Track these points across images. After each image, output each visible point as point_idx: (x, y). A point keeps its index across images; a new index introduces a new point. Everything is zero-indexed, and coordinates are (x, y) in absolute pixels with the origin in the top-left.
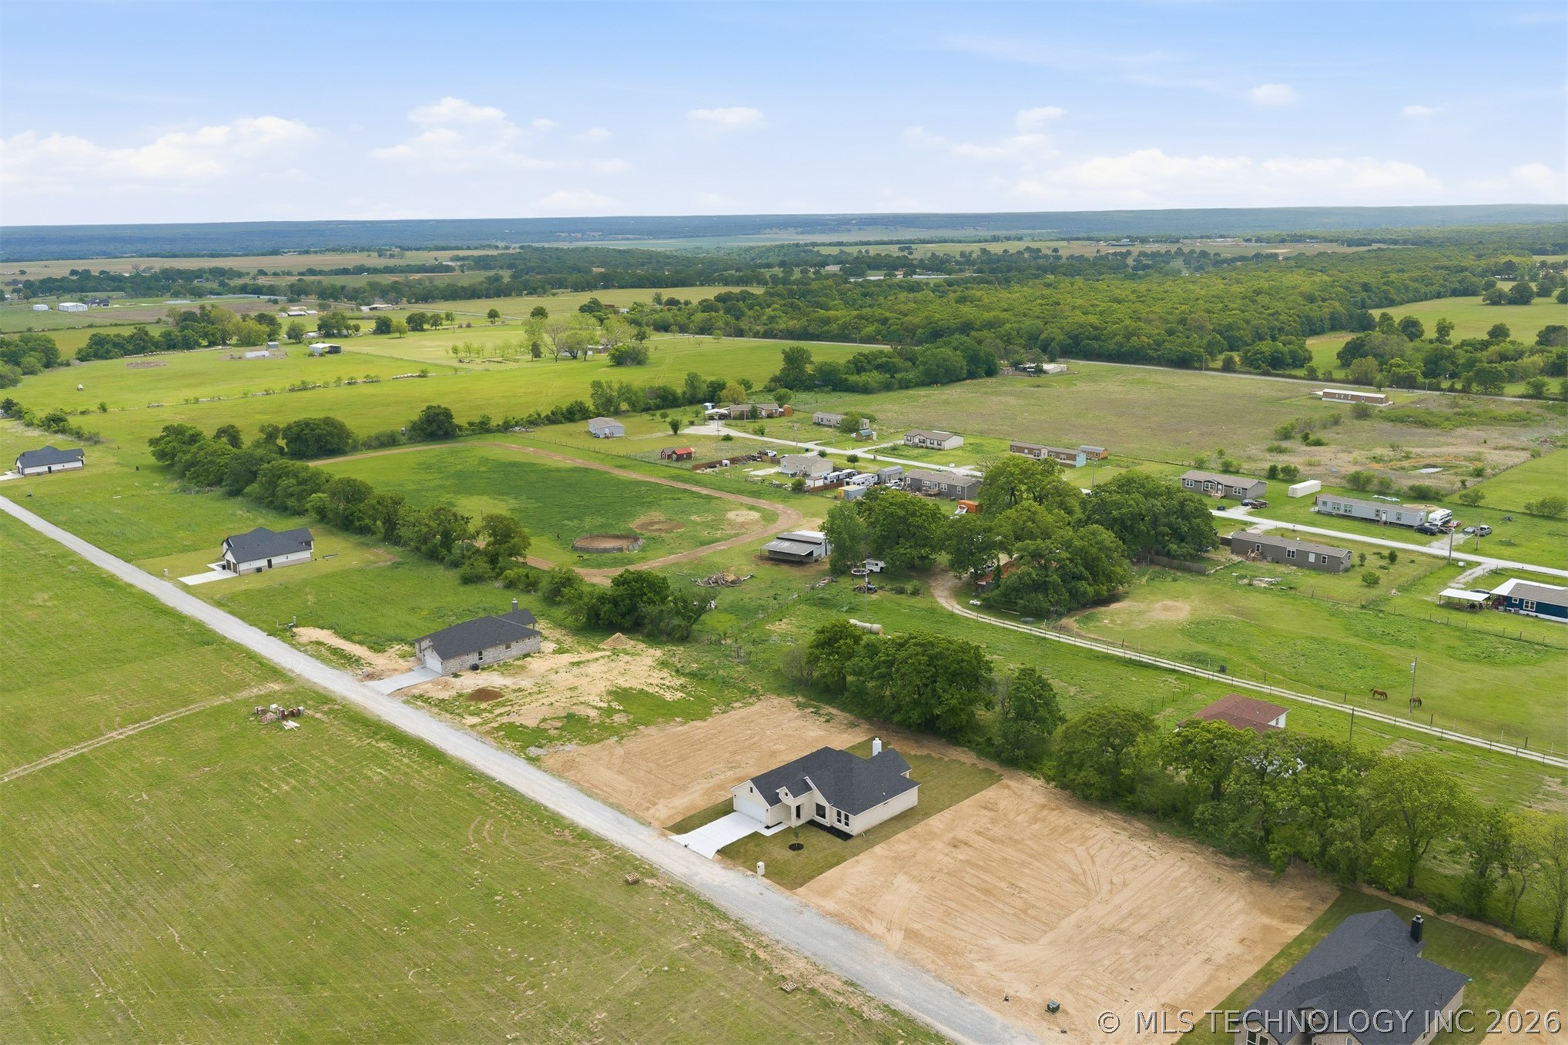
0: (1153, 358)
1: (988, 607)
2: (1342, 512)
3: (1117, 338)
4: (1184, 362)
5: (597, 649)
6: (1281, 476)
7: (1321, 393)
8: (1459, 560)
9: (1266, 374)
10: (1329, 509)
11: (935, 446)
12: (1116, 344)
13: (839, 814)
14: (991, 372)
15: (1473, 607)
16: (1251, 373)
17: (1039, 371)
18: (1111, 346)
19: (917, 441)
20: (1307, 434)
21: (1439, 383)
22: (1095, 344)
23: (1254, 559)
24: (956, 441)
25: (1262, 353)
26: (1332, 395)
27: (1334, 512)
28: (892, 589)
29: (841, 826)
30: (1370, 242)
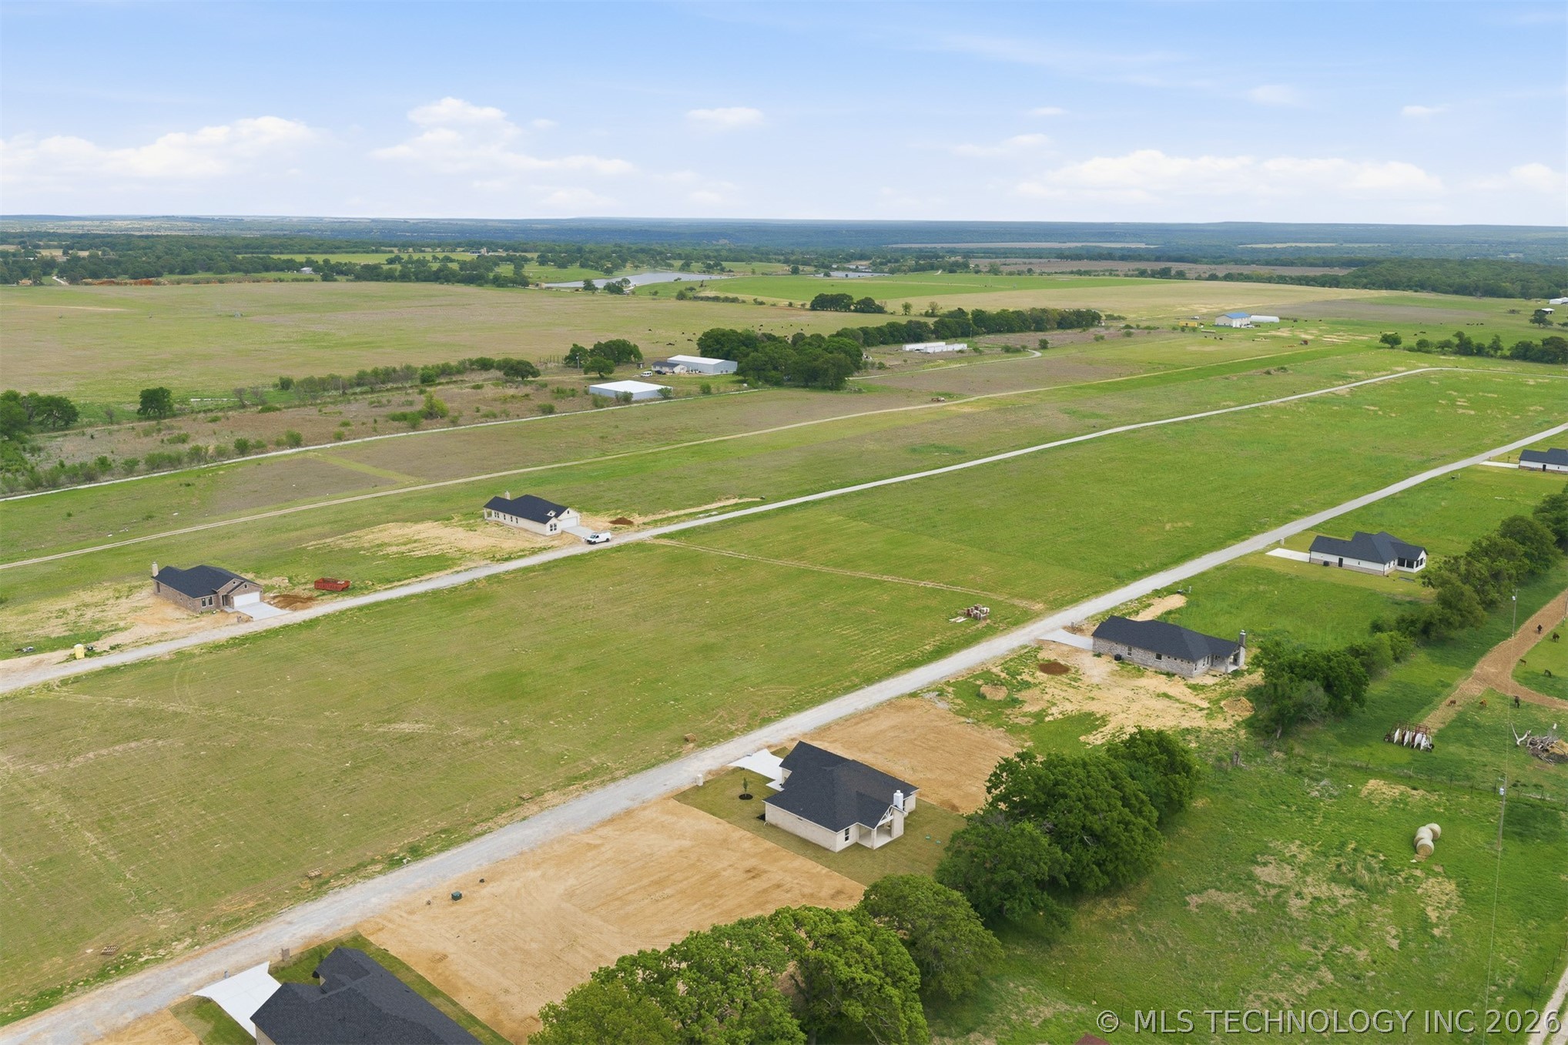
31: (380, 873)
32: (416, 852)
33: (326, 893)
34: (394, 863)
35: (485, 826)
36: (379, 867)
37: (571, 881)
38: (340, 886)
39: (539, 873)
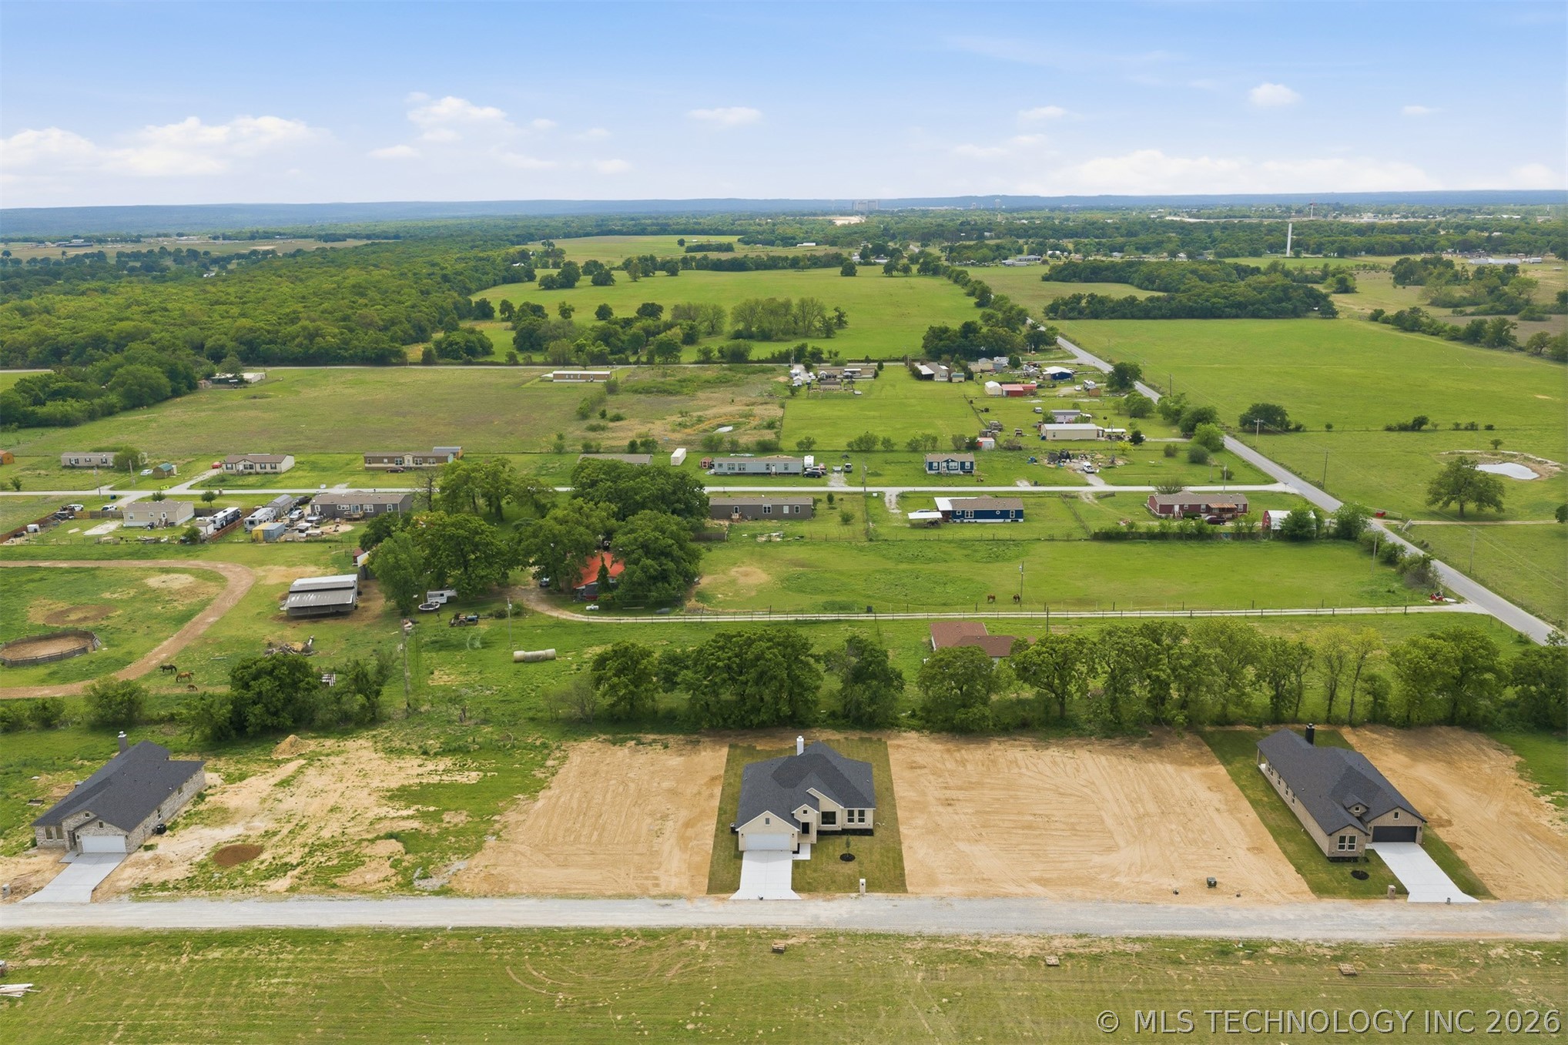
0: (345, 358)
1: (607, 608)
2: (737, 471)
3: (297, 341)
4: (381, 359)
5: (278, 763)
6: (642, 449)
7: (551, 375)
8: (872, 493)
9: (469, 363)
10: (725, 469)
11: (268, 469)
12: (300, 345)
13: (851, 813)
14: (192, 387)
15: (933, 524)
16: (452, 364)
17: (242, 382)
18: (293, 348)
19: (241, 467)
20: (604, 411)
21: (627, 358)
22: (275, 348)
23: (737, 521)
24: (288, 462)
25: (457, 343)
26: (562, 376)
27: (729, 472)
28: (491, 615)
29: (856, 825)
30: (343, 238)
31: (1274, 944)
32: (1223, 950)
33: (1339, 946)
34: (1254, 949)
35: (1128, 947)
36: (1272, 950)
37: (1097, 859)
38: (1319, 946)
39: (1117, 880)
